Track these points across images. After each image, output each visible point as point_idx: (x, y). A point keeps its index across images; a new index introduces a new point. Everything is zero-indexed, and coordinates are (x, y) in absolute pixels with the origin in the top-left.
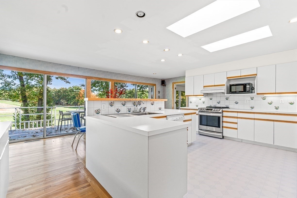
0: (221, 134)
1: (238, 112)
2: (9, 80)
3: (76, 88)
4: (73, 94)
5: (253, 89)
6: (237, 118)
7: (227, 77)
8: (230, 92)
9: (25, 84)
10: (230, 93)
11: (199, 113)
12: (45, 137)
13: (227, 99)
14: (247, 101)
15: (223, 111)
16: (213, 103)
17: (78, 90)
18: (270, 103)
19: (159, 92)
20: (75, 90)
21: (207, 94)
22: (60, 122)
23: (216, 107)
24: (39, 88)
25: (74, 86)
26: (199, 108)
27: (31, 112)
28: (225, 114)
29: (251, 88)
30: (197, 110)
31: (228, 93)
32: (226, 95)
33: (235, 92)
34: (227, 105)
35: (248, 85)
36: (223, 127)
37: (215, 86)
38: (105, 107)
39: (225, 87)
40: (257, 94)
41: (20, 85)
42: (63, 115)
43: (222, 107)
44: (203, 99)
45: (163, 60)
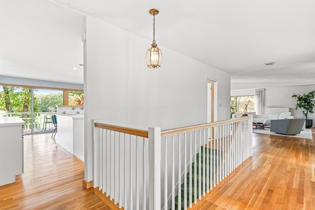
22: (45, 124)
38: (69, 110)
42: (47, 119)
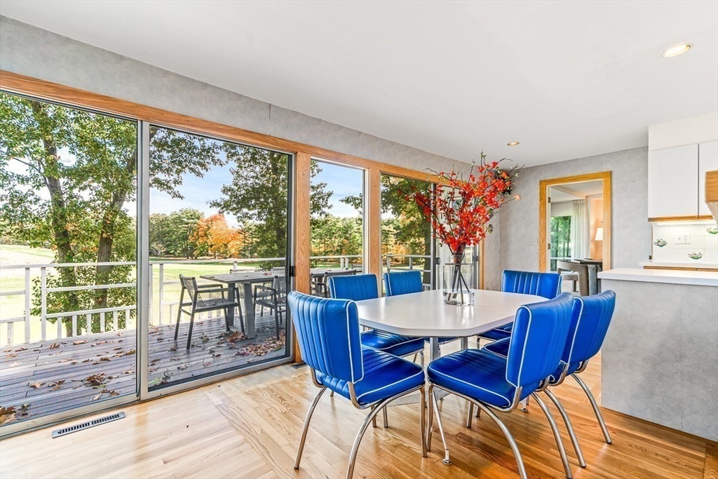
2: (23, 189)
3: (189, 215)
4: (182, 228)
9: (64, 199)
12: (143, 397)
17: (193, 219)
20: (185, 220)
24: (101, 210)
25: (185, 209)
27: (82, 275)
41: (50, 204)
42: (197, 293)
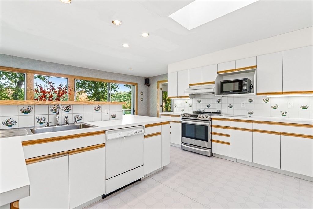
0: (208, 151)
1: (231, 120)
5: (252, 87)
6: (230, 128)
7: (218, 71)
8: (221, 92)
10: (221, 94)
11: (182, 121)
13: (219, 101)
14: (244, 104)
15: (211, 118)
16: (202, 107)
18: (274, 107)
19: (142, 93)
21: (195, 94)
23: (205, 113)
26: (181, 114)
28: (214, 122)
29: (250, 86)
30: (179, 116)
31: (218, 94)
32: (215, 95)
33: (227, 92)
34: (219, 110)
35: (245, 82)
36: (211, 140)
37: (202, 84)
39: (215, 86)
40: (258, 94)
43: (213, 113)
44: (190, 101)
45: (126, 45)
